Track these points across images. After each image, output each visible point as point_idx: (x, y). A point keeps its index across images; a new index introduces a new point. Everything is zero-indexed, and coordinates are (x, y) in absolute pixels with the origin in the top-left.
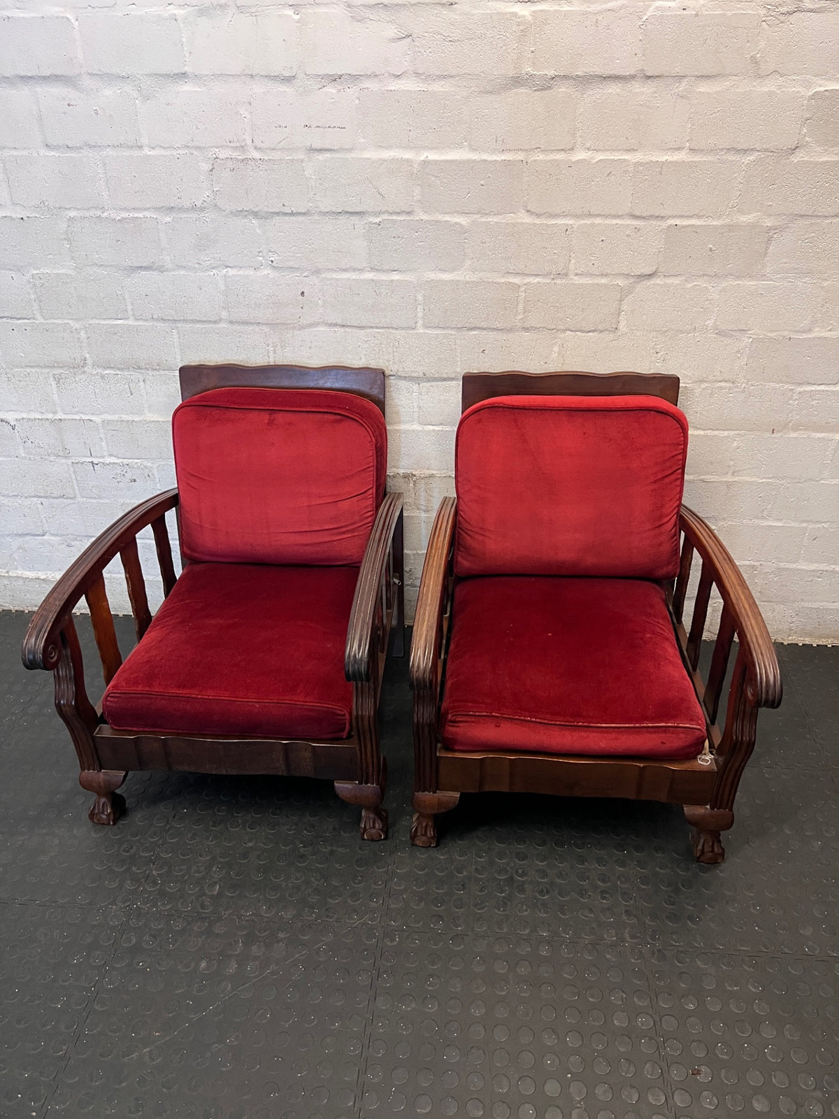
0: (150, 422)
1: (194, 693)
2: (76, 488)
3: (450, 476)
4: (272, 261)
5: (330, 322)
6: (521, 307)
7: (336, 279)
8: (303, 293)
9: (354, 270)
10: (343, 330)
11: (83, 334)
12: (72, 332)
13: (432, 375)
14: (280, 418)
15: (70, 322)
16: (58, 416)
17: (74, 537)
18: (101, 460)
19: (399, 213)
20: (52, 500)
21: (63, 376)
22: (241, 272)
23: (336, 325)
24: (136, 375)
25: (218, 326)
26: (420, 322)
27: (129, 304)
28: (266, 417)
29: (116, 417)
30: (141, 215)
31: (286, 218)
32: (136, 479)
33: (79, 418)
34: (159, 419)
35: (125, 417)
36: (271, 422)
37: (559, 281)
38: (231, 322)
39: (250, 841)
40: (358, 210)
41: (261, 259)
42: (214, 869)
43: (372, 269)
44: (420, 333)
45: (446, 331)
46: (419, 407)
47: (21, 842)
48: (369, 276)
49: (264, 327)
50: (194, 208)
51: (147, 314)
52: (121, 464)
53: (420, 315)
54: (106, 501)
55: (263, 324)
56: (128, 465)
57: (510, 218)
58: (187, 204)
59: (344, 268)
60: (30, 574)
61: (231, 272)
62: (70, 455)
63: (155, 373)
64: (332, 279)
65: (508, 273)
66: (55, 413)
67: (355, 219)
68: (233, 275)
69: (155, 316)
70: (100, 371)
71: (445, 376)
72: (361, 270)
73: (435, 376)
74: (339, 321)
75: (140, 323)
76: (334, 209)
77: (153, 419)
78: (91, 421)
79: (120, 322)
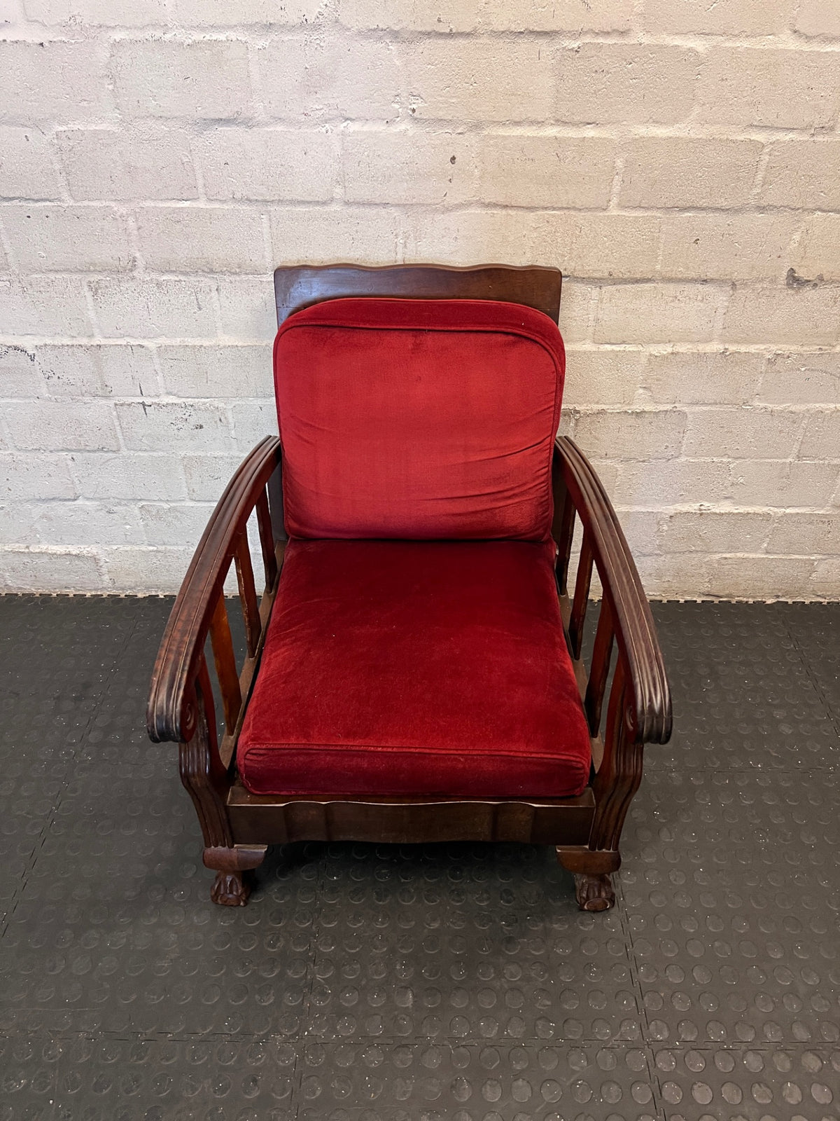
0: (225, 347)
1: (373, 745)
2: (120, 437)
3: (626, 412)
4: (414, 111)
5: (487, 201)
6: (760, 177)
7: (504, 137)
8: (453, 159)
9: (533, 123)
10: (504, 212)
11: (131, 221)
12: (114, 219)
13: (621, 275)
14: (429, 340)
15: (113, 204)
16: (95, 342)
17: (117, 500)
18: (156, 400)
19: (608, 33)
20: (87, 454)
21: (103, 284)
22: (366, 128)
23: (495, 205)
24: (206, 282)
25: (327, 209)
26: (615, 201)
27: (199, 176)
28: (409, 340)
29: (177, 341)
30: (222, 37)
31: (441, 42)
32: (203, 424)
33: (125, 343)
34: (236, 344)
35: (190, 341)
36: (417, 347)
37: (819, 138)
38: (347, 203)
39: (434, 920)
40: (548, 28)
41: (397, 106)
42: (398, 967)
43: (557, 121)
44: (613, 217)
45: (649, 213)
46: (597, 320)
47: (125, 940)
48: (551, 131)
49: (393, 210)
50: (303, 25)
51: (226, 193)
52: (183, 405)
53: (616, 189)
54: (161, 454)
55: (392, 206)
56: (192, 406)
57: (767, 43)
58: (294, 19)
59: (517, 120)
60: (60, 549)
61: (354, 127)
62: (113, 393)
63: (233, 278)
64: (497, 137)
65: (751, 125)
66: (91, 336)
67: (542, 43)
68: (354, 132)
69: (238, 196)
70: (154, 276)
71: (638, 276)
72: (540, 123)
73: (626, 276)
74: (501, 200)
75: (216, 205)
76: (513, 27)
77: (228, 344)
78: (142, 346)
79: (187, 204)
